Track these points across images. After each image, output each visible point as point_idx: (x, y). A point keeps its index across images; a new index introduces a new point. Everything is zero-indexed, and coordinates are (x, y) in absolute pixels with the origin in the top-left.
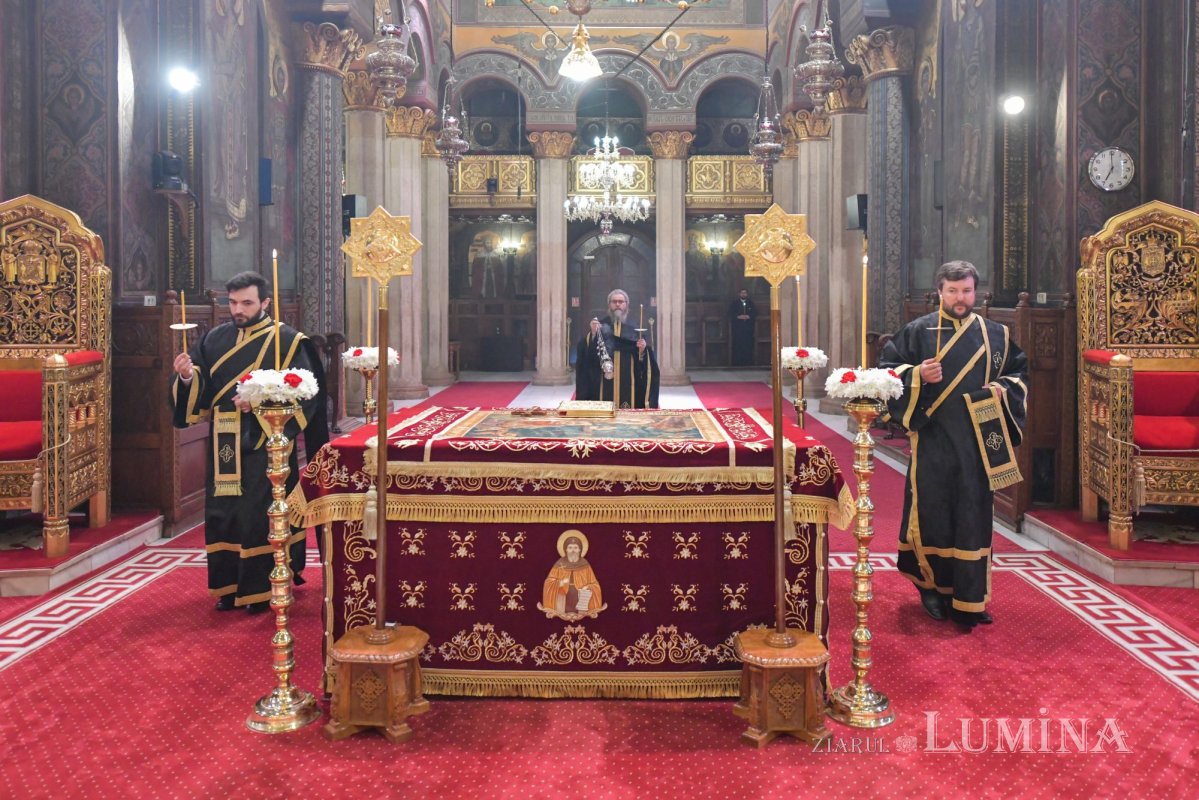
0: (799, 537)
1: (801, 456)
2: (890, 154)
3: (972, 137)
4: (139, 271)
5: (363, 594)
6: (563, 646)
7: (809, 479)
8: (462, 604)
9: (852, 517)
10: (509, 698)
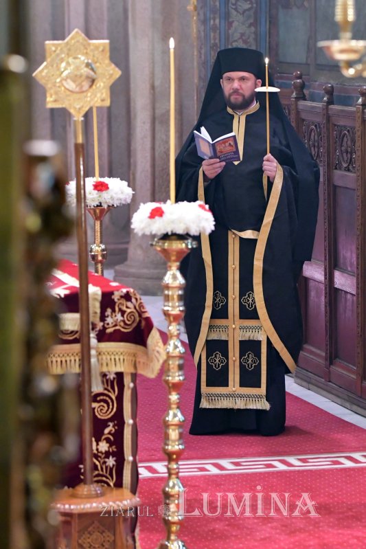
0: (106, 389)
1: (107, 301)
7: (116, 325)
9: (161, 361)
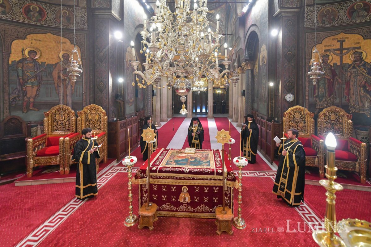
0: (228, 189)
1: (228, 173)
2: (249, 83)
3: (264, 88)
4: (113, 115)
5: (146, 197)
6: (183, 208)
7: (230, 178)
8: (164, 199)
9: (238, 186)
10: (173, 217)
